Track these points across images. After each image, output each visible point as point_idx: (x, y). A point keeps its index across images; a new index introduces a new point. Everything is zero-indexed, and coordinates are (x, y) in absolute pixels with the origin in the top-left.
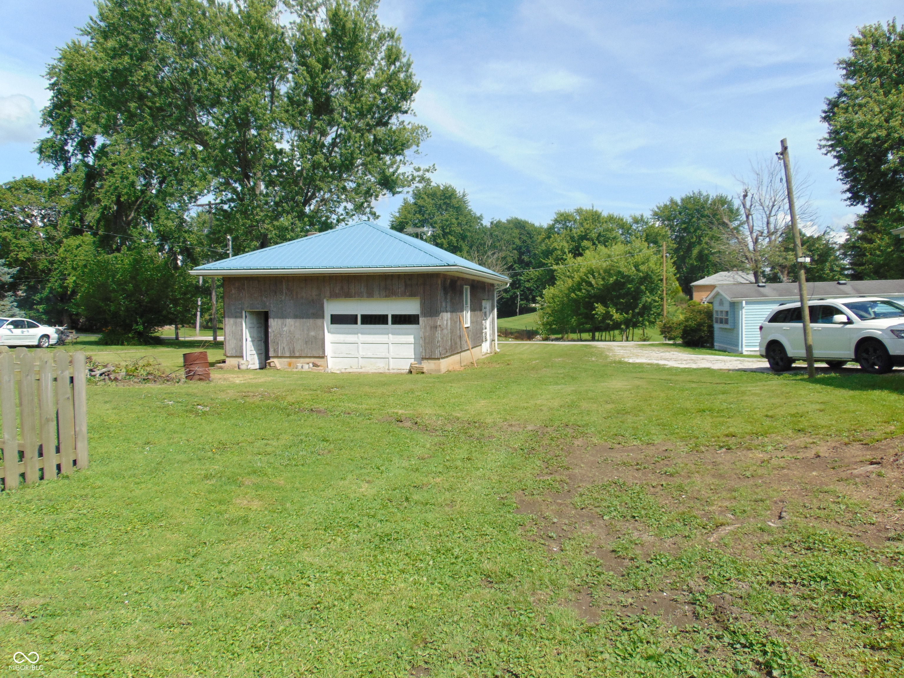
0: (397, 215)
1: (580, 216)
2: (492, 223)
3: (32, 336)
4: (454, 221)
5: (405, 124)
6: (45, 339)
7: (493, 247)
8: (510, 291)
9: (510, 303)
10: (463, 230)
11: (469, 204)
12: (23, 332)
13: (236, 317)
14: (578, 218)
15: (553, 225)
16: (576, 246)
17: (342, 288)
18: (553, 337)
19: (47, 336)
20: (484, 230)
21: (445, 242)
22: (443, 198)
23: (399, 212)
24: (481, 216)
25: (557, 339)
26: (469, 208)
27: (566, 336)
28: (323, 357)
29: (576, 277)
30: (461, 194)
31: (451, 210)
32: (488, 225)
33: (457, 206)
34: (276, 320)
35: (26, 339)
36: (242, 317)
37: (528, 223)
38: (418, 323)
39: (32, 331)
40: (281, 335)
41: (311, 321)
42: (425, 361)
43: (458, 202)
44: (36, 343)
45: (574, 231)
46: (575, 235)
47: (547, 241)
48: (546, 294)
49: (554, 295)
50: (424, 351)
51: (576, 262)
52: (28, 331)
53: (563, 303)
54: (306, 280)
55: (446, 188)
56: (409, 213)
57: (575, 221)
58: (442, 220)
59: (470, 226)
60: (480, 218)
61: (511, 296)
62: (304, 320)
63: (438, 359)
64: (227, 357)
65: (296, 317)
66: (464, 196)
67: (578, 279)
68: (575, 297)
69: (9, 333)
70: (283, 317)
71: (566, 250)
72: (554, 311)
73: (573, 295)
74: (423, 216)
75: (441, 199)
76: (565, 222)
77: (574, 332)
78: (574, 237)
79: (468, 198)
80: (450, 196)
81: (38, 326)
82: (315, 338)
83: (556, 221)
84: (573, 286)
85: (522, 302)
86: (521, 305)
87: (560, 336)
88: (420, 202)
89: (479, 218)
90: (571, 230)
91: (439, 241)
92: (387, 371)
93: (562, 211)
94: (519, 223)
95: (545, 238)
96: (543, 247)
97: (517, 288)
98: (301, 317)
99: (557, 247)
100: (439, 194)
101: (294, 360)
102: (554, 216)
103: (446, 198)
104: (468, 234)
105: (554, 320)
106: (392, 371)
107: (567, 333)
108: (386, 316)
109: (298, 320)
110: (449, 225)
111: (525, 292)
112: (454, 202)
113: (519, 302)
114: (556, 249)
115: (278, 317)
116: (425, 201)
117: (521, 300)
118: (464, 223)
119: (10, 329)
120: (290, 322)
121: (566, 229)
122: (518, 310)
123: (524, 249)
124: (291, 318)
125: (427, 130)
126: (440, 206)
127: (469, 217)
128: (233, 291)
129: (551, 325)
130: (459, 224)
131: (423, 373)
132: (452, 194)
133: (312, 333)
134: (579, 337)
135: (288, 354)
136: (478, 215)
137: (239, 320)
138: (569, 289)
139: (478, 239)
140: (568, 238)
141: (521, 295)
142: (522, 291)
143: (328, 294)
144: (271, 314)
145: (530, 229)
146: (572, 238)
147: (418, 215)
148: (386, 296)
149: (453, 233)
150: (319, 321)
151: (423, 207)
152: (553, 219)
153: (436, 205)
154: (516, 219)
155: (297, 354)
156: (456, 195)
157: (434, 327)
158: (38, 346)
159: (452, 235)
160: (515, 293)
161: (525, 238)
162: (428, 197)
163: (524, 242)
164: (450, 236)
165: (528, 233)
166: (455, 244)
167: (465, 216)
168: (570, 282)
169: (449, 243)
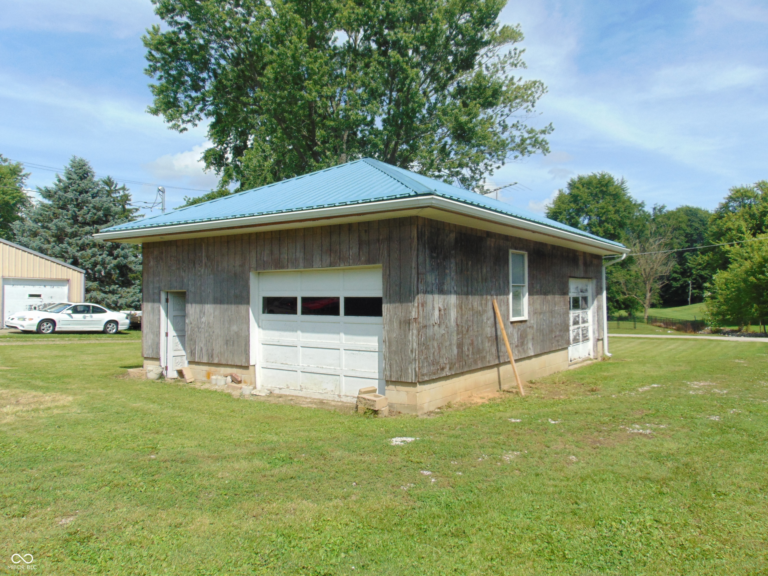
0: (552, 206)
1: (762, 190)
2: (654, 209)
3: (98, 322)
4: (611, 208)
5: (515, 80)
6: (112, 324)
7: (656, 233)
8: (680, 279)
9: (680, 292)
10: (621, 217)
11: (628, 191)
12: (85, 317)
13: (154, 301)
14: (760, 193)
15: (727, 203)
16: (757, 225)
17: (272, 253)
18: (728, 329)
19: (116, 322)
20: (646, 217)
21: (601, 230)
22: (599, 186)
23: (553, 204)
24: (643, 203)
25: (733, 333)
26: (629, 195)
27: (745, 328)
28: (247, 368)
29: (757, 256)
30: (620, 181)
31: (608, 197)
32: (651, 212)
33: (614, 193)
34: (194, 305)
35: (88, 324)
36: (159, 301)
37: (701, 210)
38: (379, 313)
39: (96, 316)
40: (199, 328)
41: (233, 307)
42: (391, 387)
43: (615, 189)
44: (101, 328)
45: (754, 208)
46: (756, 212)
47: (719, 222)
48: (717, 280)
49: (727, 279)
50: (388, 368)
51: (756, 239)
52: (92, 317)
53: (738, 290)
54: (228, 242)
55: (603, 176)
56: (563, 203)
57: (756, 197)
58: (598, 208)
59: (629, 213)
60: (642, 205)
61: (682, 285)
62: (225, 306)
63: (413, 384)
64: (146, 358)
65: (218, 301)
66: (623, 183)
67: (760, 260)
68: (755, 281)
69: (68, 318)
70: (202, 301)
71: (744, 229)
72: (726, 301)
73: (752, 279)
74: (578, 204)
75: (597, 188)
76: (743, 199)
77: (755, 323)
78: (754, 214)
79: (627, 185)
80: (607, 184)
81: (105, 312)
82: (237, 334)
83: (731, 199)
84: (752, 267)
85: (694, 291)
86: (693, 294)
87: (736, 328)
88: (575, 192)
89: (640, 205)
90: (750, 207)
91: (594, 229)
92: (337, 399)
93: (739, 187)
94: (690, 211)
95: (716, 219)
96: (714, 228)
97: (689, 277)
98: (221, 302)
99: (732, 227)
100: (594, 182)
101: (213, 369)
102: (727, 194)
103: (602, 186)
104: (628, 222)
105: (728, 310)
106: (344, 399)
107: (746, 324)
108: (336, 301)
109: (218, 306)
110: (605, 213)
111: (698, 281)
112: (611, 189)
113: (691, 291)
114: (730, 229)
115: (196, 302)
116: (580, 190)
117: (693, 288)
118: (623, 209)
119: (69, 315)
120: (209, 308)
121: (744, 207)
122: (689, 299)
123: (695, 237)
124: (211, 303)
125: (542, 85)
126: (596, 195)
127: (628, 203)
128: (152, 263)
129: (724, 316)
130: (617, 212)
131: (376, 412)
132: (609, 182)
133: (235, 328)
134: (762, 330)
135: (205, 360)
136: (639, 202)
137: (156, 305)
138: (746, 272)
139: (638, 226)
140: (747, 217)
141: (693, 284)
142: (694, 279)
143: (254, 264)
144: (190, 296)
145: (704, 216)
146: (752, 216)
147: (572, 205)
148: (331, 265)
149: (610, 221)
150: (242, 308)
151: (578, 196)
152: (727, 196)
153: (591, 194)
154: (688, 207)
155: (216, 361)
156: (614, 182)
157: (405, 321)
158: (104, 332)
159: (608, 223)
160: (685, 282)
161: (697, 225)
162: (583, 187)
163: (697, 229)
164: (606, 224)
165: (701, 221)
166: (612, 232)
167: (624, 203)
168: (748, 264)
169: (605, 232)
